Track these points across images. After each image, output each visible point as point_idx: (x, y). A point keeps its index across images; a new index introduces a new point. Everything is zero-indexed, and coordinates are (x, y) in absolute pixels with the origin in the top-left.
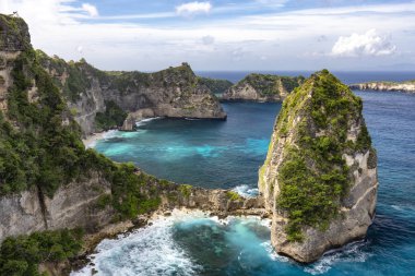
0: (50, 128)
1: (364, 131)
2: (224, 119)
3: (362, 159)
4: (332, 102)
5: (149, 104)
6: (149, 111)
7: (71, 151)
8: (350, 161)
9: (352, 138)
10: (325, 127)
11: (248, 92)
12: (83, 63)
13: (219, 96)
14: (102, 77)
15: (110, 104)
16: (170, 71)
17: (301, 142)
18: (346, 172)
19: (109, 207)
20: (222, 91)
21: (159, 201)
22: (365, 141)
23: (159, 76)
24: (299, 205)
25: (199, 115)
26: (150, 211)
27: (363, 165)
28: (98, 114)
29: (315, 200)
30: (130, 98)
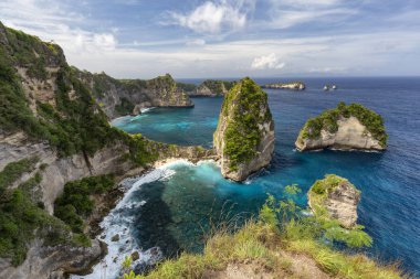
0: (87, 116)
1: (268, 110)
2: (192, 107)
3: (267, 126)
4: (252, 95)
5: (148, 99)
6: (148, 103)
7: (102, 129)
8: (261, 127)
9: (262, 115)
10: (248, 109)
11: (206, 91)
12: (103, 75)
13: (189, 93)
14: (117, 83)
15: (123, 100)
16: (159, 79)
17: (236, 119)
18: (259, 134)
19: (129, 161)
20: (190, 90)
21: (158, 155)
22: (268, 116)
23: (152, 82)
24: (235, 152)
25: (178, 105)
26: (153, 161)
27: (268, 129)
28: (117, 106)
29: (243, 149)
30: (135, 96)
